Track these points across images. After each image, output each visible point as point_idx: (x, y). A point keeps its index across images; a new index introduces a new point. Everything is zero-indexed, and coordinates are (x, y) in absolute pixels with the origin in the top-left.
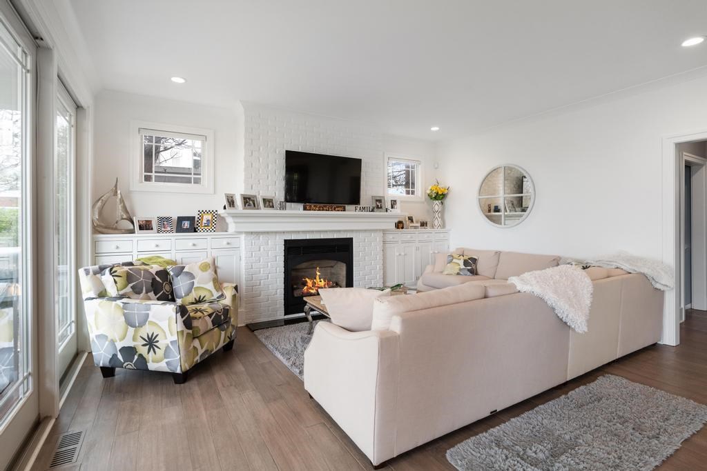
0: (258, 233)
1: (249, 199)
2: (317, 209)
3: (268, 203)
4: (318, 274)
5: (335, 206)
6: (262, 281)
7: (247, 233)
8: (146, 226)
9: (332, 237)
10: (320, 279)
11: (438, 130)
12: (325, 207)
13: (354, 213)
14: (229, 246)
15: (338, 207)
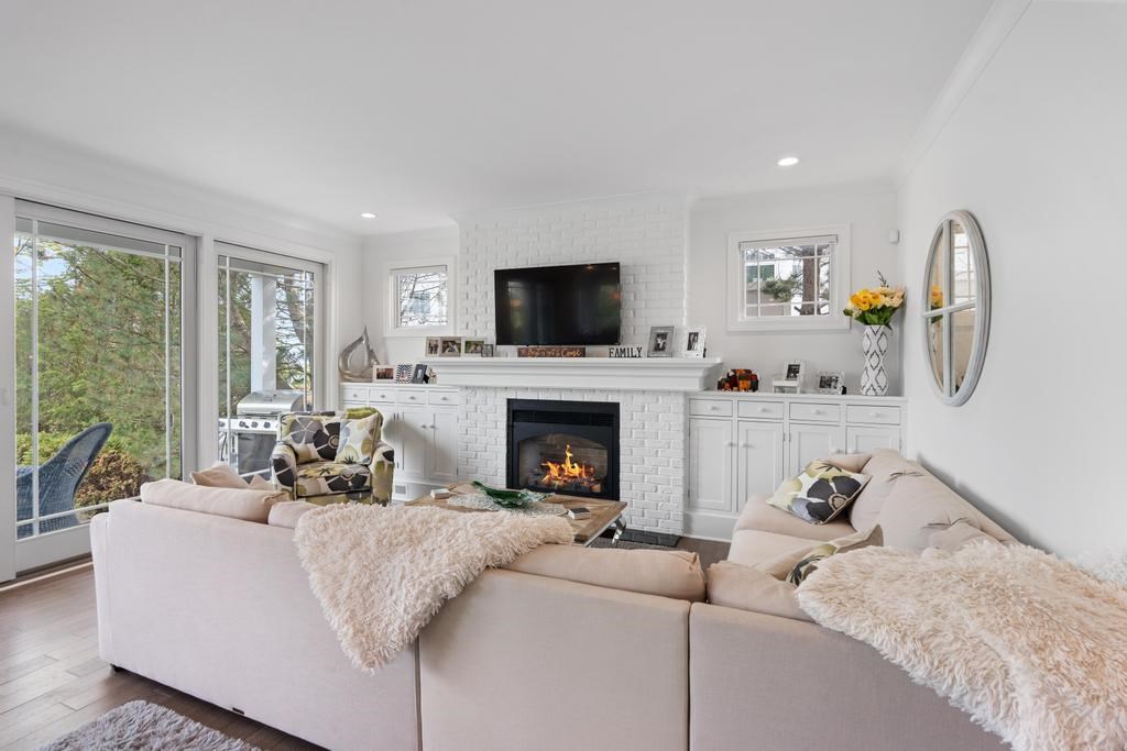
0: (474, 388)
1: (453, 342)
2: (537, 354)
3: (474, 346)
4: (569, 455)
5: (565, 347)
6: (479, 454)
7: (461, 387)
8: (385, 375)
9: (580, 400)
10: (572, 463)
11: (798, 164)
12: (550, 350)
13: (607, 360)
14: (445, 402)
15: (571, 350)
